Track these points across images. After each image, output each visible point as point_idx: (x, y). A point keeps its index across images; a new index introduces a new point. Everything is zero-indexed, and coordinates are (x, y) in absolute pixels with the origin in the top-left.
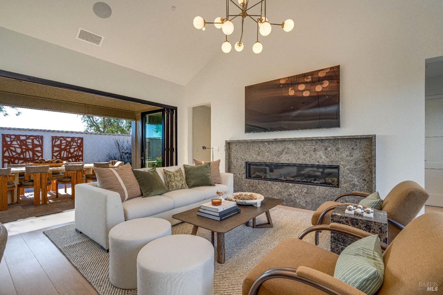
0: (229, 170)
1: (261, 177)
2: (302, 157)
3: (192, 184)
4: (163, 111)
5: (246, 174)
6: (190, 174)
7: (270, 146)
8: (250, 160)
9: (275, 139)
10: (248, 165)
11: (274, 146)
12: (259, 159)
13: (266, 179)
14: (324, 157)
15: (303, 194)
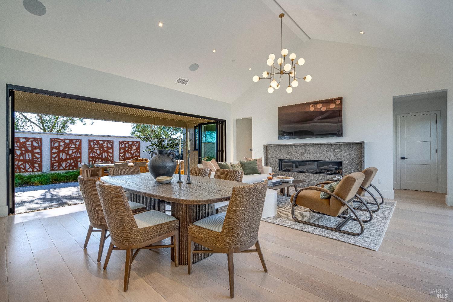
0: (267, 164)
1: (290, 170)
2: (318, 156)
3: (247, 172)
4: (216, 123)
5: (279, 167)
6: (245, 167)
7: (296, 148)
8: (282, 158)
9: (300, 144)
10: (281, 162)
11: (299, 148)
12: (289, 157)
13: (293, 171)
14: (332, 156)
15: (319, 180)
